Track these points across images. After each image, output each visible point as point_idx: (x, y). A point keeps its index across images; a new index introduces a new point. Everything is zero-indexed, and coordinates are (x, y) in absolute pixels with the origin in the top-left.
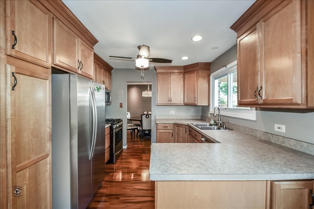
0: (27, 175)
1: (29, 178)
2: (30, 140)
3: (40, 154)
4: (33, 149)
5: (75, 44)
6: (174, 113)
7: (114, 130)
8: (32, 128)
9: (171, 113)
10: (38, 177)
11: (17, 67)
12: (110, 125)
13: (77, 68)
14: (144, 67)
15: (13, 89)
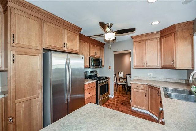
0: (23, 105)
1: (24, 107)
2: (25, 88)
3: (33, 95)
4: (27, 93)
5: (62, 34)
6: (152, 75)
7: (99, 85)
8: (27, 81)
9: (149, 75)
10: (31, 108)
11: (16, 52)
12: (96, 81)
13: (63, 47)
14: (111, 39)
15: (13, 62)
